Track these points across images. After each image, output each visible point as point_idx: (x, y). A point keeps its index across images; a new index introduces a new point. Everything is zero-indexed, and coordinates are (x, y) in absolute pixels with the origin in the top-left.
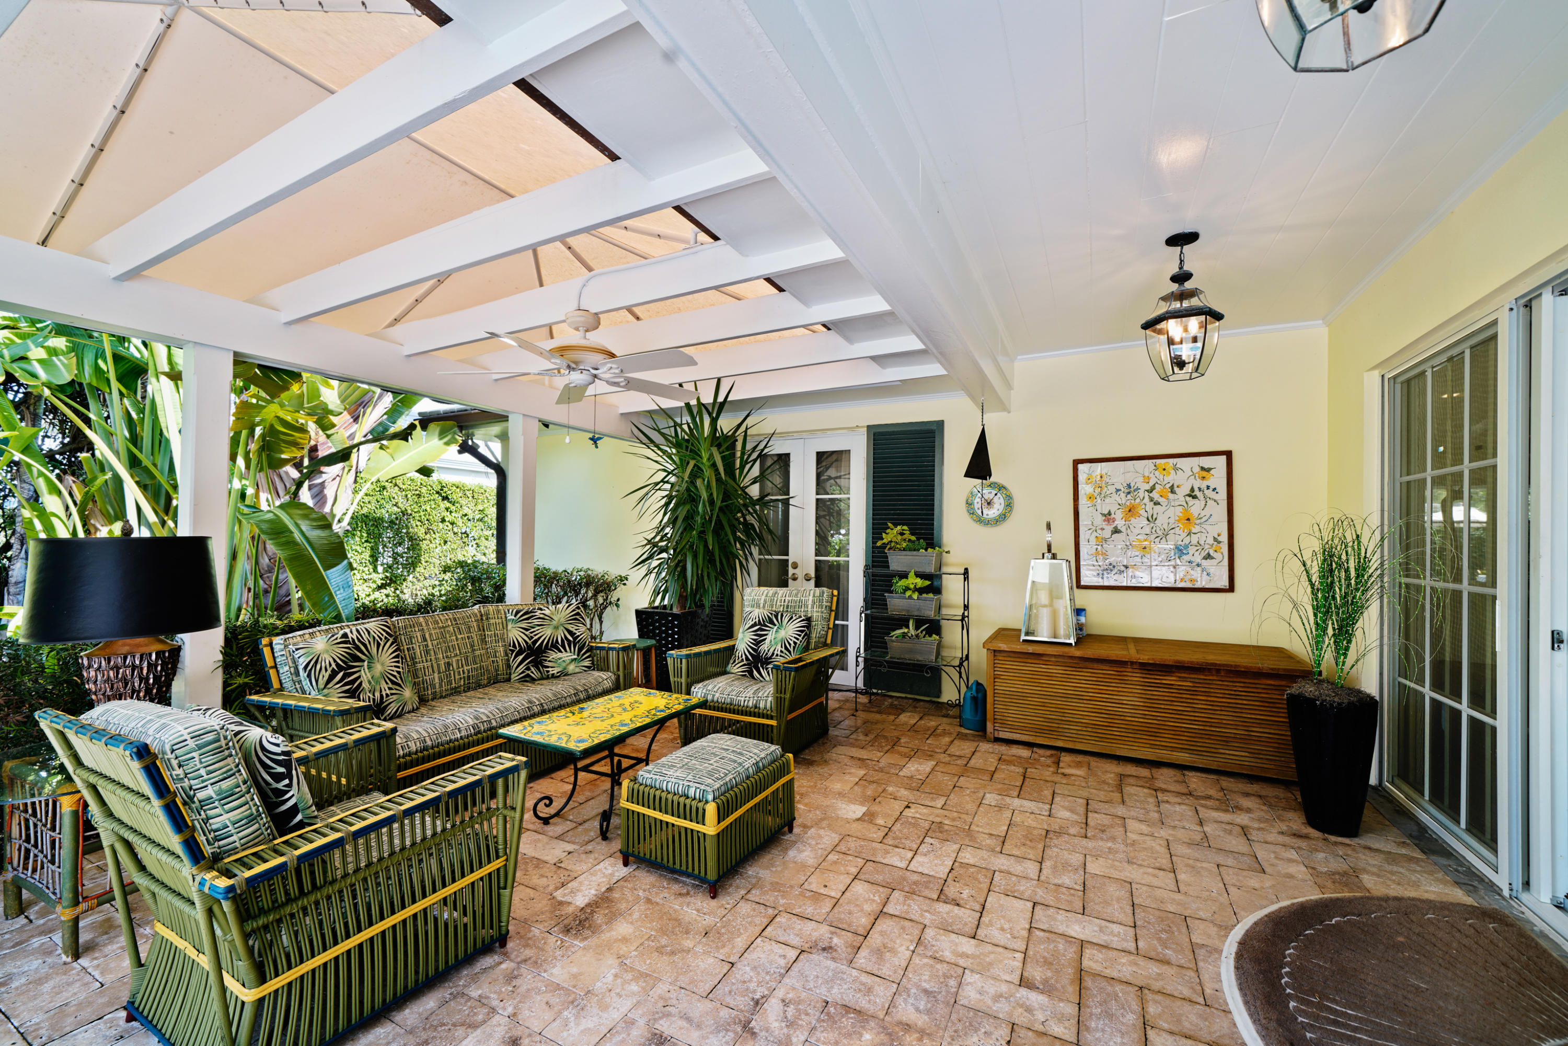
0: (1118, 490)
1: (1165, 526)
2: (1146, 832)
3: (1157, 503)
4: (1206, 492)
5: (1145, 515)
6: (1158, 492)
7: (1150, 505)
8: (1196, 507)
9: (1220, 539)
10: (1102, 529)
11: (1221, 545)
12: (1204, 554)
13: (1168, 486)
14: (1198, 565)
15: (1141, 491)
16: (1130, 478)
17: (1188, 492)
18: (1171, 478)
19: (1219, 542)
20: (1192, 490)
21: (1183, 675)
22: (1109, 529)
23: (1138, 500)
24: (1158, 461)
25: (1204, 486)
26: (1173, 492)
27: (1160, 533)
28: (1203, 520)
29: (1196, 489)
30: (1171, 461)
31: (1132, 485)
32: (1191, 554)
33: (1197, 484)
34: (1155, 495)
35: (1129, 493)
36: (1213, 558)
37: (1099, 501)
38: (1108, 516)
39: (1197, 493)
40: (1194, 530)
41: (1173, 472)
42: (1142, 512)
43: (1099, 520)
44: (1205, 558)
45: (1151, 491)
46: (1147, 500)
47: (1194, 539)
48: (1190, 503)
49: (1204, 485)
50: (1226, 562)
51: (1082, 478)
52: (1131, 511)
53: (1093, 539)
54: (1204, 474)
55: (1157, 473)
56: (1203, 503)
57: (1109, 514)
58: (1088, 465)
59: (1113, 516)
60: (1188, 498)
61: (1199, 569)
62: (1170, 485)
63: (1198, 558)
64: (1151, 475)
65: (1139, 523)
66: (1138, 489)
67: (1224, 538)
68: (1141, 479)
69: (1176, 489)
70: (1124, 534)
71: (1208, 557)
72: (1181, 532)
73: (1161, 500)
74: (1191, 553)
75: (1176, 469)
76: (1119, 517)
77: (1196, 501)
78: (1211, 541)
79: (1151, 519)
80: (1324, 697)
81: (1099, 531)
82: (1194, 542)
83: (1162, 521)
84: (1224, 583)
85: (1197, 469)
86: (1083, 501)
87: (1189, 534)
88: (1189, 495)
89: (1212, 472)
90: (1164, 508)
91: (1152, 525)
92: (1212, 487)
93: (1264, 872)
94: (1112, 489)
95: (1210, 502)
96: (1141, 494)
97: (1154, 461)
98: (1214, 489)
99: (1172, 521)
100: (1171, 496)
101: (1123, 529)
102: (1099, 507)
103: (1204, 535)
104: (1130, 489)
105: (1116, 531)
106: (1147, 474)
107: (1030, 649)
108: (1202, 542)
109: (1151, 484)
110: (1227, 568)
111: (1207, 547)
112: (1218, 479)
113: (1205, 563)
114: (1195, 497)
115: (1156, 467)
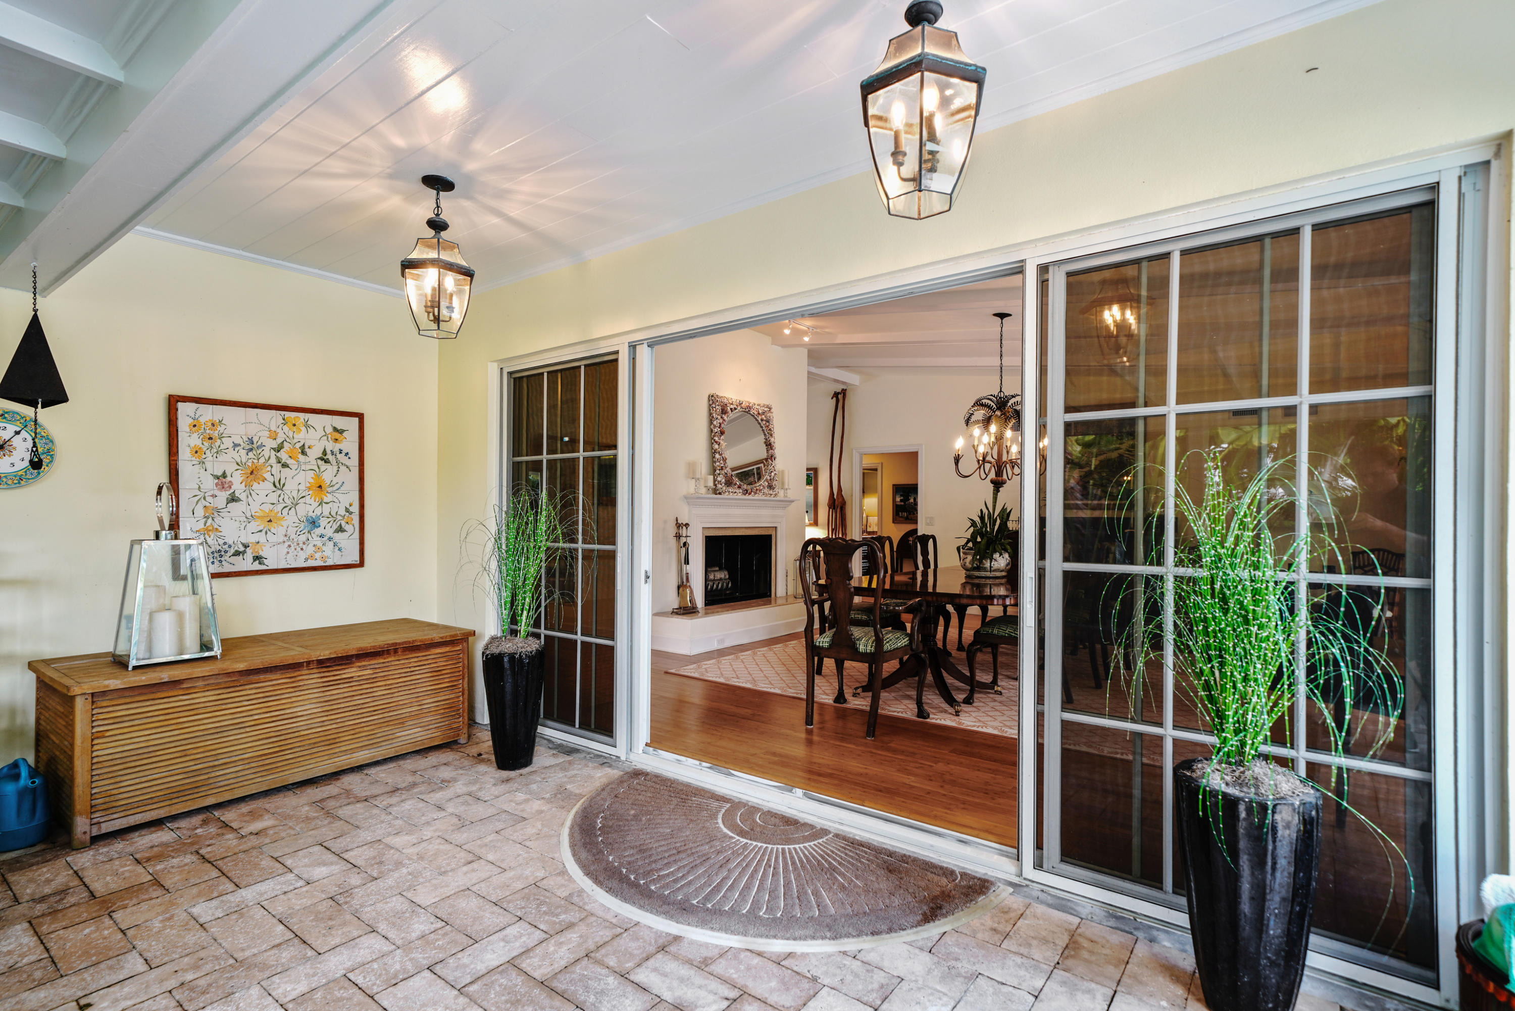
0: (236, 445)
1: (295, 494)
2: (415, 841)
3: (285, 465)
4: (339, 456)
5: (271, 479)
6: (287, 453)
7: (277, 467)
8: (328, 473)
9: (351, 509)
10: (214, 496)
11: (352, 516)
12: (335, 527)
13: (298, 445)
14: (330, 539)
15: (267, 449)
16: (252, 430)
17: (321, 455)
18: (302, 436)
19: (351, 513)
20: (325, 453)
21: (363, 663)
22: (223, 496)
23: (262, 460)
24: (288, 414)
25: (336, 450)
26: (303, 453)
27: (288, 502)
28: (335, 488)
29: (329, 452)
30: (302, 416)
31: (255, 440)
32: (322, 527)
33: (330, 446)
34: (283, 455)
35: (251, 450)
36: (345, 531)
37: (210, 458)
38: (222, 479)
39: (329, 456)
40: (326, 500)
41: (303, 429)
42: (267, 476)
43: (209, 484)
44: (337, 531)
45: (278, 449)
46: (273, 460)
47: (326, 509)
48: (322, 468)
49: (337, 447)
50: (357, 535)
51: (184, 424)
52: (253, 474)
53: (200, 512)
54: (337, 435)
55: (286, 428)
56: (336, 468)
57: (224, 475)
58: (194, 406)
59: (229, 478)
60: (320, 462)
61: (331, 544)
62: (301, 444)
63: (329, 532)
64: (279, 430)
65: (263, 489)
66: (262, 446)
67: (355, 509)
68: (267, 434)
69: (307, 450)
70: (244, 503)
71: (340, 529)
72: (312, 502)
73: (290, 462)
74: (322, 525)
75: (307, 426)
76: (237, 481)
77: (327, 466)
78: (342, 512)
79: (278, 485)
80: (520, 650)
81: (209, 499)
82: (326, 513)
83: (291, 487)
84: (356, 558)
85: (329, 430)
86: (184, 454)
87: (321, 504)
88: (322, 459)
89: (345, 434)
90: (293, 472)
91: (279, 492)
92: (344, 451)
93: (525, 819)
94: (228, 443)
95: (343, 468)
96: (266, 452)
97: (283, 413)
98: (347, 454)
99: (302, 487)
100: (301, 458)
101: (243, 497)
102: (208, 465)
103: (336, 505)
104: (252, 445)
105: (233, 499)
106: (273, 428)
107: (144, 678)
108: (333, 514)
109: (279, 441)
110: (358, 541)
111: (339, 518)
112: (350, 443)
113: (338, 537)
114: (327, 461)
115: (285, 421)
